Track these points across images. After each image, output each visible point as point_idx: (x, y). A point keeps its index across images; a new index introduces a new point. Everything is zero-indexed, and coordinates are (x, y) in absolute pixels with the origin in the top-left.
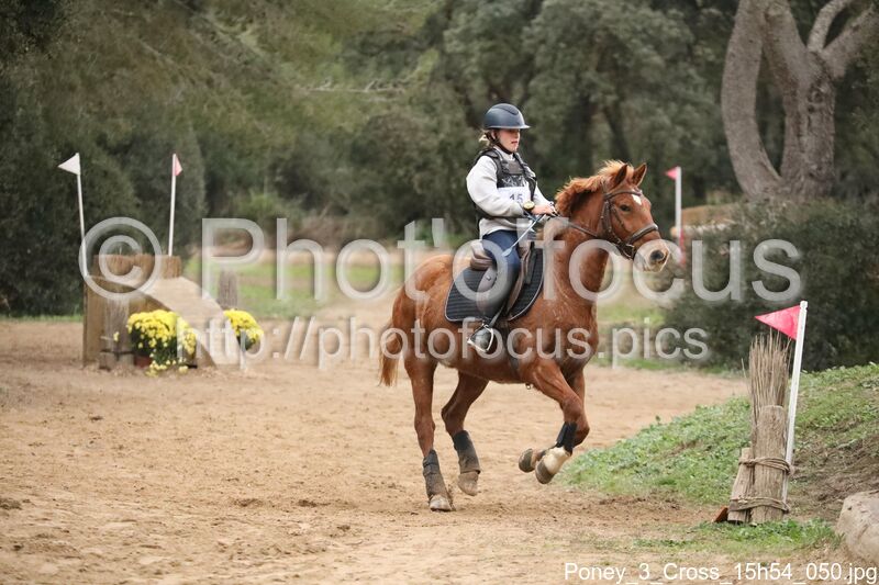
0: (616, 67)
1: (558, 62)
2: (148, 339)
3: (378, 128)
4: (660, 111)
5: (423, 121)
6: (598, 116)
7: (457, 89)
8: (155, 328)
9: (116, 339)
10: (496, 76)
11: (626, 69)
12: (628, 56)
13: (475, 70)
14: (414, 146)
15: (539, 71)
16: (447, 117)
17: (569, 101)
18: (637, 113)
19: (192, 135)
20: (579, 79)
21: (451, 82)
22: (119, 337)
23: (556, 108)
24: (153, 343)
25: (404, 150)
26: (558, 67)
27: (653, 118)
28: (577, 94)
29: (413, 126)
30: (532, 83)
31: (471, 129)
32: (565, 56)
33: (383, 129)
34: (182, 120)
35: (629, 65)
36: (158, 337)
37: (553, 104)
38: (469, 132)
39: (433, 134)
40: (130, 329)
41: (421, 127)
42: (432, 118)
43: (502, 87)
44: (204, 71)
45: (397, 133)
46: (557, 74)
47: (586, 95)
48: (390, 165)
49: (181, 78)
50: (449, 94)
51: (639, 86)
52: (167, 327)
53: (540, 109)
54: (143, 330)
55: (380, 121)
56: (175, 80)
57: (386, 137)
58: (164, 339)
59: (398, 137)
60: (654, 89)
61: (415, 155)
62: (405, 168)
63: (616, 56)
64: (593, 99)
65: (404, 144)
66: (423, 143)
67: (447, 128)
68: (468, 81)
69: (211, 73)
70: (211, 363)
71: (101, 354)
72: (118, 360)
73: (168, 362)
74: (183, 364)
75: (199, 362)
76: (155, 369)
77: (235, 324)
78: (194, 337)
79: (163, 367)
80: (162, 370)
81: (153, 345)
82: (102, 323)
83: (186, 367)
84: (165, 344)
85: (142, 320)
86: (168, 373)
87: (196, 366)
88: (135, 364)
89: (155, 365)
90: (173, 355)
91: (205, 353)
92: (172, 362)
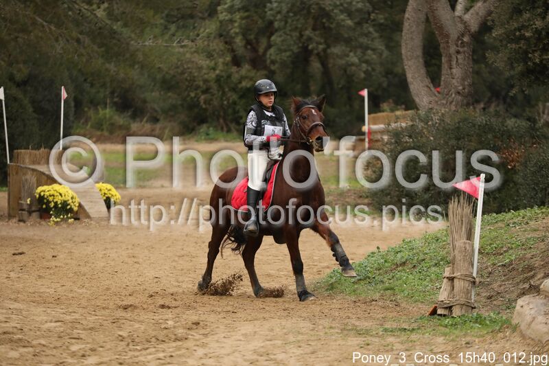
0: (324, 28)
1: (288, 25)
2: (49, 202)
3: (178, 67)
4: (352, 54)
5: (204, 62)
6: (312, 58)
7: (226, 43)
8: (53, 196)
9: (29, 202)
10: (250, 35)
11: (330, 29)
12: (332, 20)
13: (237, 30)
14: (200, 79)
15: (276, 31)
16: (221, 60)
17: (295, 49)
18: (337, 56)
19: (66, 74)
20: (301, 36)
21: (222, 38)
22: (30, 201)
23: (288, 54)
24: (52, 205)
25: (195, 81)
26: (289, 28)
27: (348, 59)
28: (300, 45)
29: (200, 66)
30: (273, 38)
31: (236, 67)
32: (293, 21)
33: (181, 68)
35: (332, 26)
36: (55, 200)
37: (285, 51)
38: (234, 69)
39: (212, 71)
40: (38, 196)
41: (205, 66)
42: (211, 60)
43: (254, 41)
44: (75, 34)
45: (190, 70)
46: (288, 33)
47: (306, 45)
48: (186, 90)
49: (60, 38)
50: (222, 46)
51: (338, 39)
52: (61, 194)
53: (277, 54)
54: (46, 196)
55: (179, 63)
56: (57, 40)
57: (183, 73)
58: (59, 203)
59: (191, 72)
60: (348, 41)
61: (201, 83)
62: (195, 92)
63: (324, 20)
64: (310, 47)
65: (194, 77)
66: (206, 76)
67: (221, 67)
68: (234, 38)
69: (79, 35)
70: (88, 216)
71: (20, 212)
72: (30, 215)
73: (62, 217)
74: (71, 218)
75: (81, 216)
76: (53, 221)
77: (103, 192)
78: (77, 200)
79: (58, 220)
80: (57, 222)
81: (52, 206)
82: (20, 192)
83: (73, 220)
84: (60, 206)
85: (45, 190)
86: (62, 223)
87: (79, 219)
88: (41, 217)
89: (53, 218)
90: (65, 212)
91: (85, 211)
92: (64, 216)
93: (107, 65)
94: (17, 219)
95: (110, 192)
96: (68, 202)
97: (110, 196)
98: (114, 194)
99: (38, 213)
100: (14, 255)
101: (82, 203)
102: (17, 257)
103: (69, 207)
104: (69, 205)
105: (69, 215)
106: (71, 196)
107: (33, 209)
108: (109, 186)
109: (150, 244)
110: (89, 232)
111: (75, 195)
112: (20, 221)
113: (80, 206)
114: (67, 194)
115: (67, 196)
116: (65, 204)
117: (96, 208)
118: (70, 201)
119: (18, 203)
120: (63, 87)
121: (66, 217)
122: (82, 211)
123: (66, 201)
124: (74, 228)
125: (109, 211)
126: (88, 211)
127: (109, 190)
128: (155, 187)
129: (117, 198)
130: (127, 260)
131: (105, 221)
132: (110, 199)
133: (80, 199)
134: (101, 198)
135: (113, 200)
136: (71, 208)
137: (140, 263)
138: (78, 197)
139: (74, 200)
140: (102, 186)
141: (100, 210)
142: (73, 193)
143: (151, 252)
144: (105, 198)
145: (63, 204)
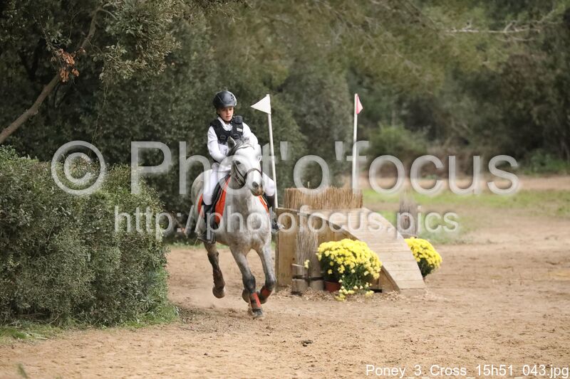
2: (337, 265)
5: (539, 57)
8: (344, 256)
9: (307, 266)
14: (533, 82)
16: (563, 54)
22: (309, 263)
24: (342, 269)
25: (523, 85)
29: (532, 63)
36: (346, 263)
39: (550, 70)
40: (320, 257)
42: (549, 55)
44: (360, 16)
48: (510, 98)
49: (338, 22)
52: (354, 254)
54: (332, 257)
58: (352, 267)
59: (517, 72)
61: (534, 89)
62: (524, 101)
65: (523, 79)
66: (542, 78)
67: (563, 64)
69: (366, 18)
70: (394, 287)
71: (293, 280)
72: (309, 286)
73: (356, 287)
74: (369, 289)
75: (383, 287)
76: (344, 294)
77: (416, 250)
78: (379, 263)
79: (351, 292)
80: (350, 294)
81: (342, 272)
82: (293, 251)
83: (372, 292)
84: (353, 271)
85: (331, 248)
86: (356, 297)
87: (380, 291)
88: (325, 288)
89: (343, 290)
90: (360, 281)
91: (389, 279)
92: (359, 287)
93: (407, 62)
94: (290, 290)
95: (427, 251)
96: (365, 266)
97: (426, 257)
98: (432, 255)
99: (319, 282)
101: (387, 268)
103: (366, 273)
104: (366, 270)
105: (367, 286)
106: (369, 257)
107: (314, 275)
108: (425, 243)
109: (494, 329)
110: (397, 311)
111: (375, 255)
112: (293, 293)
113: (383, 271)
114: (363, 254)
115: (363, 257)
116: (361, 268)
117: (406, 275)
118: (368, 265)
119: (291, 266)
120: (356, 95)
121: (361, 287)
122: (385, 279)
123: (362, 264)
124: (375, 305)
125: (424, 279)
126: (394, 278)
127: (425, 249)
128: (478, 243)
129: (437, 260)
130: (465, 354)
131: (420, 293)
132: (427, 261)
133: (383, 262)
134: (413, 260)
135: (431, 263)
136: (370, 274)
137: (486, 358)
138: (380, 259)
139: (374, 264)
140: (414, 242)
141: (412, 278)
142: (372, 252)
143: (498, 341)
144: (419, 260)
145: (359, 268)
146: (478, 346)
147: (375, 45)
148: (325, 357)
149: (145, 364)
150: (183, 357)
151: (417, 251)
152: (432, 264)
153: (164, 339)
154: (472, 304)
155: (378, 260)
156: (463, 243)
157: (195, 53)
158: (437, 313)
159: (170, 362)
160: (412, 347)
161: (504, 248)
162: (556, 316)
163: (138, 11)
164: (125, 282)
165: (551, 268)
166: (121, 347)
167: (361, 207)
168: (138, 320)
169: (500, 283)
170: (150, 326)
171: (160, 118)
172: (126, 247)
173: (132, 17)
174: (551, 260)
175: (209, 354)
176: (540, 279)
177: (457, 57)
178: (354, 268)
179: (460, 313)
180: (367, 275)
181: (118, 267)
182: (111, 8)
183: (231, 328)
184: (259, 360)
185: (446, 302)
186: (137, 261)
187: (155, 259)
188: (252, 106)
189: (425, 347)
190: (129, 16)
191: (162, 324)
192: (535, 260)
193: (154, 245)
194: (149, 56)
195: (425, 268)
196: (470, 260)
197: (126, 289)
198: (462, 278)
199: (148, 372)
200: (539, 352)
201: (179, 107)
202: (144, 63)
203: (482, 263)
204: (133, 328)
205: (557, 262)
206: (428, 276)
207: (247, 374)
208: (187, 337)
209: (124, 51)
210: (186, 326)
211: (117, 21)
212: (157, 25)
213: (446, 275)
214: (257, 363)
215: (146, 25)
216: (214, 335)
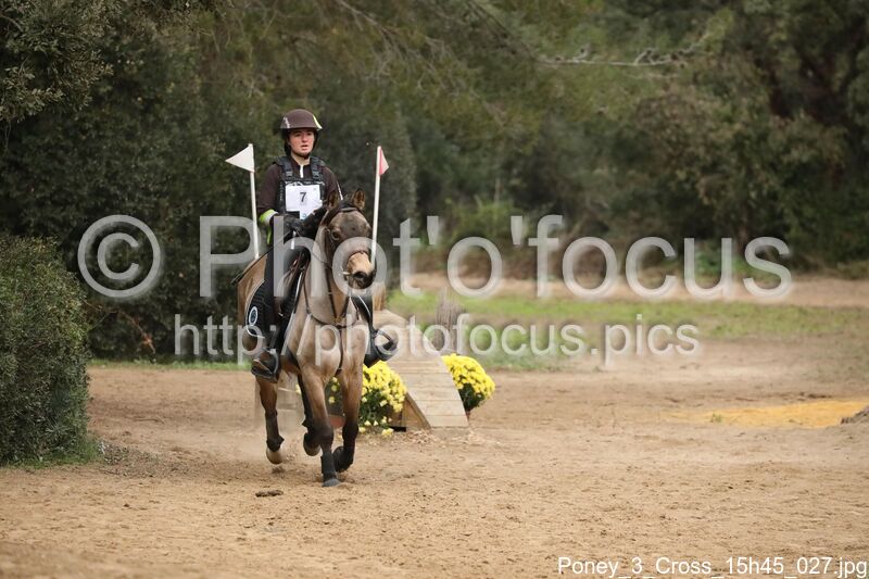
3: (651, 115)
5: (709, 104)
7: (758, 63)
10: (813, 47)
13: (784, 37)
14: (700, 140)
19: (401, 121)
21: (750, 53)
25: (687, 145)
29: (699, 113)
30: (861, 56)
31: (777, 118)
33: (658, 116)
34: (387, 100)
38: (774, 121)
39: (726, 124)
41: (710, 112)
42: (725, 101)
43: (821, 61)
44: (418, 36)
45: (677, 121)
48: (667, 164)
50: (748, 68)
55: (654, 105)
57: (662, 127)
59: (678, 126)
61: (701, 151)
62: (686, 169)
65: (686, 136)
66: (712, 136)
67: (745, 116)
68: (776, 52)
70: (424, 425)
73: (368, 423)
74: (386, 427)
75: (408, 424)
77: (457, 373)
78: (402, 389)
83: (391, 430)
84: (365, 400)
86: (368, 436)
87: (404, 429)
90: (374, 414)
91: (417, 412)
92: (372, 422)
93: (486, 105)
95: (473, 374)
96: (382, 393)
97: (472, 382)
98: (480, 379)
100: (258, 495)
101: (414, 397)
102: (265, 500)
103: (383, 403)
104: (384, 398)
105: (384, 421)
106: (388, 380)
108: (471, 362)
109: (548, 483)
110: (423, 458)
111: (397, 378)
113: (408, 401)
114: (380, 375)
115: (379, 380)
116: (375, 395)
117: (443, 408)
118: (387, 391)
120: (379, 148)
121: (376, 423)
122: (411, 411)
123: (378, 390)
124: (393, 449)
125: (468, 415)
126: (423, 412)
127: (470, 370)
128: (581, 372)
129: (488, 386)
130: (493, 512)
131: (461, 434)
132: (473, 389)
133: (408, 387)
134: (451, 387)
135: (478, 391)
136: (388, 404)
137: (521, 520)
138: (404, 383)
139: (394, 389)
140: (456, 361)
141: (449, 412)
142: (393, 373)
143: (547, 499)
144: (461, 387)
145: (373, 396)
146: (515, 505)
147: (439, 79)
148: (293, 513)
149: (38, 516)
150: (94, 508)
151: (460, 373)
152: (481, 393)
153: (74, 484)
154: (532, 451)
155: (401, 385)
156: (557, 370)
157: (173, 84)
158: (479, 460)
159: (72, 514)
160: (423, 504)
161: (615, 379)
162: (644, 469)
163: (53, 19)
164: (21, 404)
165: (671, 406)
166: (9, 493)
167: (381, 309)
168: (41, 458)
169: (585, 425)
170: (57, 467)
171: (118, 177)
172: (24, 354)
173: (43, 28)
174: (673, 396)
175: (132, 505)
176: (645, 420)
177: (561, 98)
178: (366, 395)
179: (511, 462)
180: (385, 406)
181: (12, 382)
182: (14, 15)
183: (174, 474)
184: (200, 515)
185: (497, 447)
186: (41, 375)
187: (70, 372)
188: (228, 161)
189: (441, 503)
190: (40, 24)
191: (76, 464)
192: (650, 395)
193: (67, 351)
194: (68, 83)
195: (470, 399)
196: (557, 394)
197: (25, 412)
198: (533, 416)
199: (38, 526)
200: (599, 514)
201: (146, 163)
202: (60, 93)
203: (573, 397)
204: (31, 468)
205: (681, 398)
206: (474, 411)
207: (177, 532)
208: (106, 483)
209: (31, 76)
210: (108, 468)
211: (21, 34)
212: (80, 40)
213: (512, 412)
214: (196, 518)
215: (62, 40)
216: (146, 481)
